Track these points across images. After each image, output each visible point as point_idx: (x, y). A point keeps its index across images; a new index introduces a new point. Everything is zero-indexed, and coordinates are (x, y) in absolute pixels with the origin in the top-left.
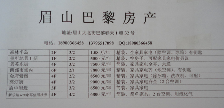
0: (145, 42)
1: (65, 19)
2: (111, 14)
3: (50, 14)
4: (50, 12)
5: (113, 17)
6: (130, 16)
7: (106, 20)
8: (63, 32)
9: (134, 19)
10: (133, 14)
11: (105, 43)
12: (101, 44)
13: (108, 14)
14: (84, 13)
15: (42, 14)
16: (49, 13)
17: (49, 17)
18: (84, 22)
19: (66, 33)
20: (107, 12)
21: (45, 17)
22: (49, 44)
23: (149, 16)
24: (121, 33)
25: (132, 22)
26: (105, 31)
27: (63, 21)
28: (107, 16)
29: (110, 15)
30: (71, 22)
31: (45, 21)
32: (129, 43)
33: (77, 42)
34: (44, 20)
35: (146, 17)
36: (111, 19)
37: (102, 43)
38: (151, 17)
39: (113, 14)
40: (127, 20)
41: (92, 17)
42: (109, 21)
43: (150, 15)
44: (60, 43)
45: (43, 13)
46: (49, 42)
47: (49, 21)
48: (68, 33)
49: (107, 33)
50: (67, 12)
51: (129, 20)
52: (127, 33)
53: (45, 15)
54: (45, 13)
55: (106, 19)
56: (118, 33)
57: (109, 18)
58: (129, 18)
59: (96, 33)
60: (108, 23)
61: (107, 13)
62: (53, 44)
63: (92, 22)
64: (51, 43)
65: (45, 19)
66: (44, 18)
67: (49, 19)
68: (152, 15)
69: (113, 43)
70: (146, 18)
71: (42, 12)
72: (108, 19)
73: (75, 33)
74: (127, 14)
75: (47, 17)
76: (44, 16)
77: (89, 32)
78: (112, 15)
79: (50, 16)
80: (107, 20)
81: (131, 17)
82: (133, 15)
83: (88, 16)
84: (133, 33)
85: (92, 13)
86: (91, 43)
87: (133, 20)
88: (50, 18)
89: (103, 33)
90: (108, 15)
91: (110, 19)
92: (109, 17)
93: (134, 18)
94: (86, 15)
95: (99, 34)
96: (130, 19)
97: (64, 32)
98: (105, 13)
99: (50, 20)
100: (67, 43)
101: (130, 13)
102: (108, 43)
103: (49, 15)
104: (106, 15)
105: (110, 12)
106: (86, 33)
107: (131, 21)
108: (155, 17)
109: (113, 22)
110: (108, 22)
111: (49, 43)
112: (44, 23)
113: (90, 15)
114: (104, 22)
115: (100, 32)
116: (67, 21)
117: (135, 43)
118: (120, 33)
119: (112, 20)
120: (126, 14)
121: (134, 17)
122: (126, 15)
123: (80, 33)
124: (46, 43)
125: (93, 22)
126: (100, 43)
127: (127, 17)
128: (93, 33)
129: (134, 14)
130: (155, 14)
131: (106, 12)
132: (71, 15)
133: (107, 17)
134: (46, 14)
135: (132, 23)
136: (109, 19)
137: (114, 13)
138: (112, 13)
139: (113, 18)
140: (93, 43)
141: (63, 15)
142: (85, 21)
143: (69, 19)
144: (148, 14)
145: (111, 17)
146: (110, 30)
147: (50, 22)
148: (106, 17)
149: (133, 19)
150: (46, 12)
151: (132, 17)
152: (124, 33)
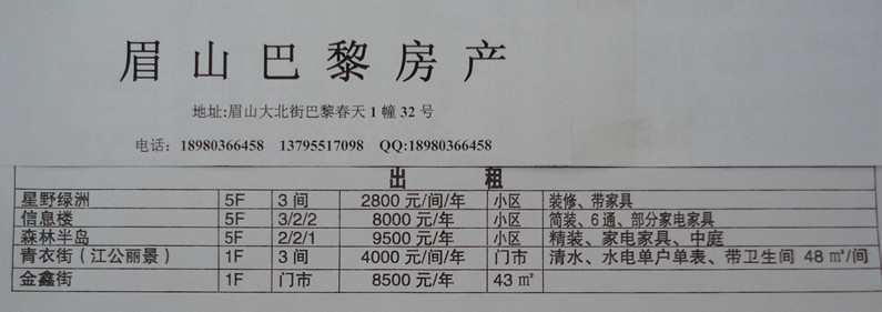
0: (469, 143)
1: (203, 69)
2: (354, 48)
3: (157, 51)
4: (157, 43)
5: (360, 59)
6: (418, 54)
7: (338, 70)
8: (195, 110)
9: (432, 64)
10: (427, 50)
11: (334, 146)
12: (321, 148)
13: (345, 48)
14: (266, 47)
15: (129, 51)
16: (153, 47)
17: (153, 61)
18: (266, 77)
19: (207, 112)
20: (344, 42)
21: (139, 61)
22: (151, 149)
23: (481, 54)
24: (388, 112)
25: (425, 76)
26: (336, 104)
27: (196, 75)
28: (343, 55)
29: (351, 54)
30: (225, 76)
31: (139, 74)
32: (415, 145)
33: (241, 143)
34: (136, 70)
35: (471, 59)
36: (356, 65)
37: (326, 144)
38: (490, 58)
39: (361, 49)
40: (409, 68)
41: (291, 59)
42: (348, 71)
43: (486, 53)
44: (187, 145)
45: (133, 47)
46: (150, 141)
47: (152, 74)
48: (214, 112)
49: (343, 111)
50: (211, 43)
51: (417, 67)
52: (409, 112)
53: (138, 54)
54: (139, 47)
55: (338, 65)
56: (379, 112)
57: (348, 61)
58: (417, 63)
59: (305, 113)
60: (346, 79)
61: (342, 46)
62: (165, 148)
63: (293, 74)
64: (158, 145)
65: (139, 67)
66: (136, 64)
67: (153, 68)
68: (493, 52)
69: (360, 145)
70: (474, 61)
71: (129, 43)
72: (344, 65)
73: (235, 111)
74: (408, 50)
75: (145, 62)
76: (136, 58)
77: (281, 109)
78: (359, 54)
79: (156, 58)
80: (342, 68)
81: (421, 58)
82: (430, 53)
83: (279, 58)
84: (427, 110)
85: (292, 47)
86: (287, 145)
87: (430, 68)
88: (156, 64)
89: (327, 111)
90: (345, 52)
91: (352, 65)
92: (348, 58)
93: (434, 61)
94: (272, 53)
95: (314, 114)
96: (420, 64)
97: (198, 111)
98: (336, 47)
99: (156, 71)
100: (207, 145)
101: (418, 44)
102: (344, 145)
103: (153, 54)
104: (338, 52)
105: (353, 42)
106: (272, 113)
107: (424, 73)
108: (502, 58)
109: (361, 77)
110: (344, 75)
111: (150, 147)
112: (135, 79)
113: (285, 53)
114: (333, 77)
115: (319, 109)
116: (210, 74)
117: (435, 145)
118: (384, 113)
119: (358, 70)
120: (405, 47)
121: (430, 58)
122: (405, 53)
123: (252, 114)
124: (141, 145)
125: (296, 76)
126: (317, 144)
127: (408, 57)
128: (295, 111)
129: (431, 47)
130: (502, 47)
131: (338, 44)
132: (225, 54)
133: (342, 58)
134: (143, 50)
135: (426, 79)
136: (348, 65)
137: (365, 46)
138: (358, 47)
139: (361, 63)
140: (296, 145)
141: (197, 54)
142: (269, 74)
143: (218, 68)
144: (477, 49)
145: (354, 59)
146: (350, 104)
147: (156, 78)
148: (338, 59)
149: (428, 65)
150: (143, 44)
151: (426, 57)
152: (398, 112)
